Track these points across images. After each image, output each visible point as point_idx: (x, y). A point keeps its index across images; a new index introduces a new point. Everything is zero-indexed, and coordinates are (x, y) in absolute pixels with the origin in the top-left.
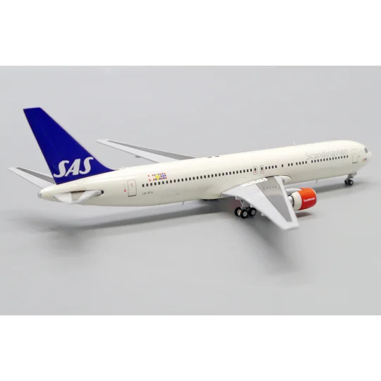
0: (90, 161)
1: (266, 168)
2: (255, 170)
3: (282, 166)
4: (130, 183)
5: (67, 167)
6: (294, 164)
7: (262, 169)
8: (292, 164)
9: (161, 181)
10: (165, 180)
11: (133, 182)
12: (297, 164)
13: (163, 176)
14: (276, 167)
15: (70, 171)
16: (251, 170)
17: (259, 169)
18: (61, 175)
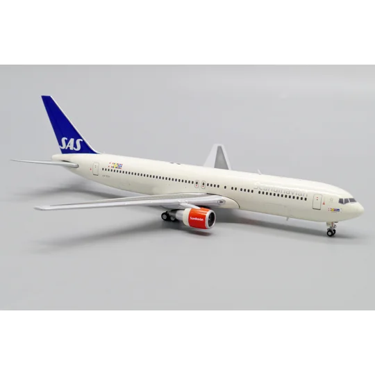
0: (80, 142)
1: (208, 185)
2: (197, 183)
3: (225, 187)
4: (95, 164)
5: (67, 142)
6: (239, 189)
7: (203, 184)
8: (236, 189)
9: (116, 170)
10: (119, 170)
11: (97, 164)
12: (241, 190)
13: (120, 166)
14: (218, 186)
15: (68, 146)
16: (193, 182)
17: (200, 184)
18: (63, 148)
